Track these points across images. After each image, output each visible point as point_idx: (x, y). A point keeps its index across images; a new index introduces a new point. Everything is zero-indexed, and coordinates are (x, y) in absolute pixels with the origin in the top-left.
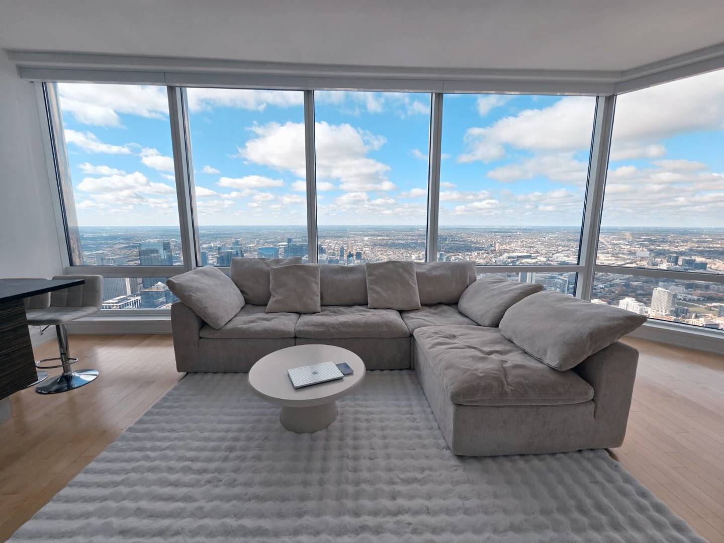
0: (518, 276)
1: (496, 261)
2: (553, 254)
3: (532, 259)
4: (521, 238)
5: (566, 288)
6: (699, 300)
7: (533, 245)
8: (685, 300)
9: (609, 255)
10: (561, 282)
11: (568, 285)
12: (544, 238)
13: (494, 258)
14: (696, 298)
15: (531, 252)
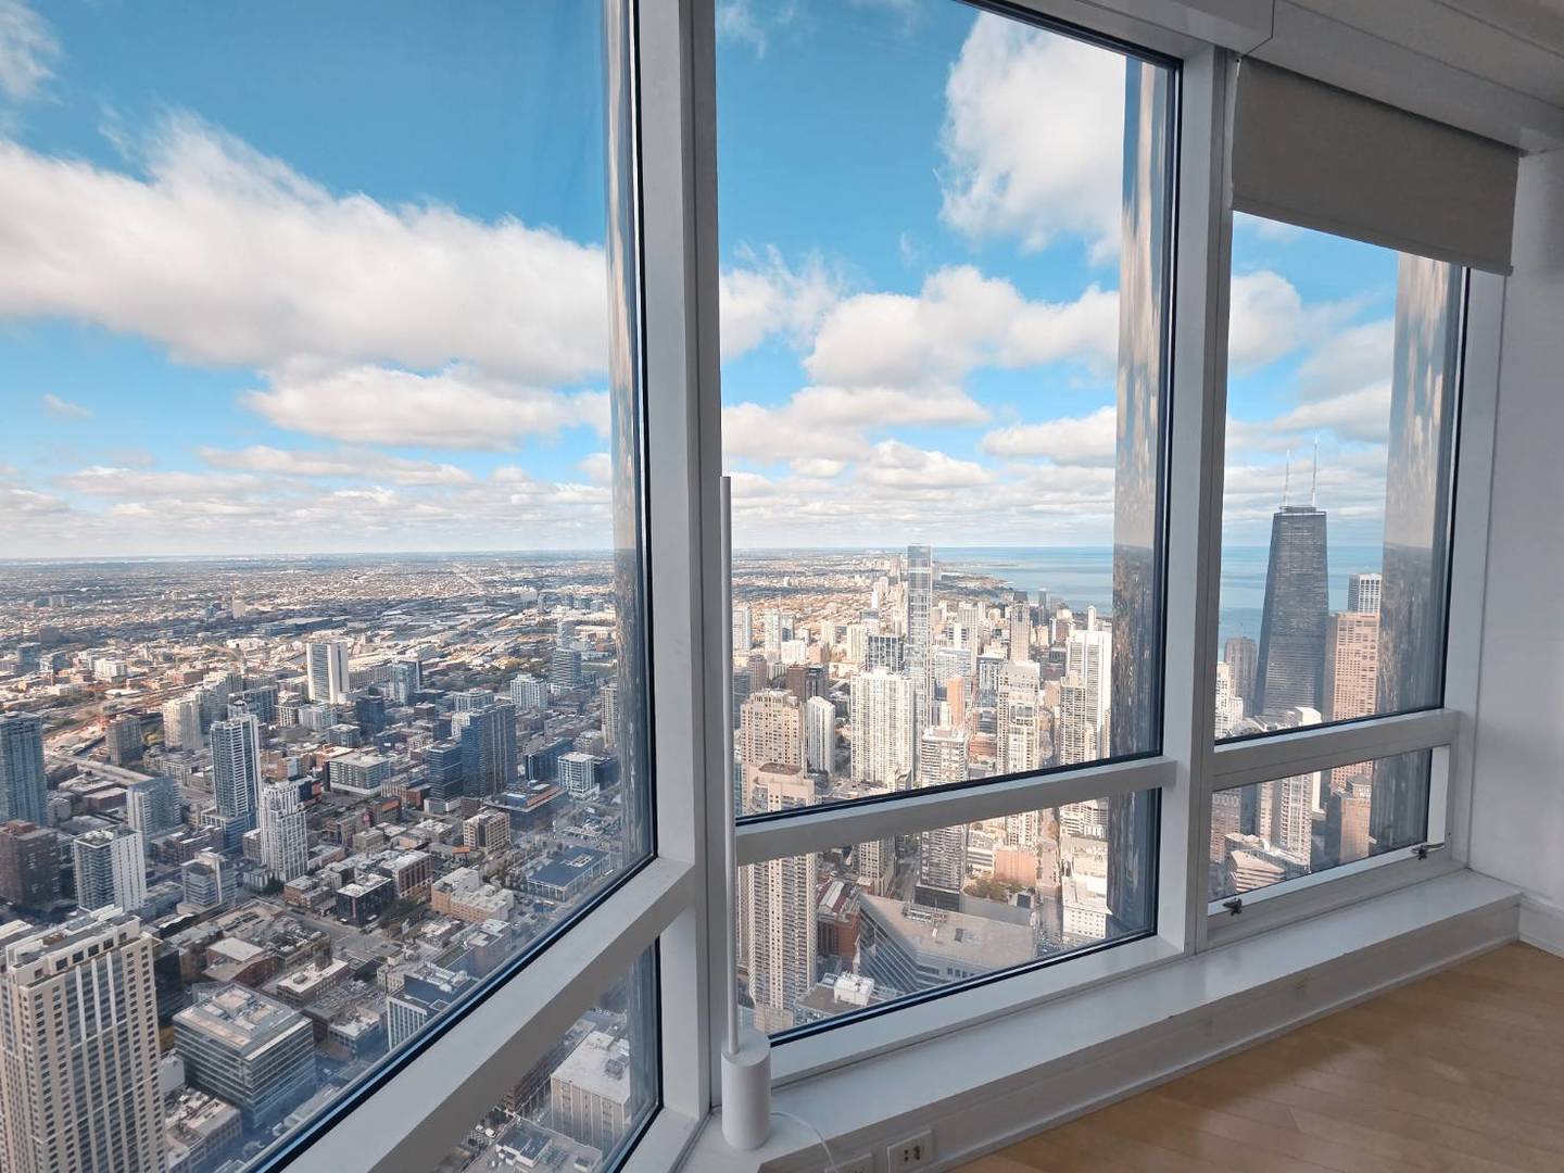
0: (306, 673)
1: (238, 645)
2: (379, 613)
3: (336, 628)
4: (298, 582)
5: (418, 678)
6: (604, 656)
7: (332, 596)
8: (590, 660)
9: (482, 603)
10: (406, 667)
11: (421, 672)
12: (356, 578)
13: (232, 638)
14: (600, 654)
15: (330, 613)
